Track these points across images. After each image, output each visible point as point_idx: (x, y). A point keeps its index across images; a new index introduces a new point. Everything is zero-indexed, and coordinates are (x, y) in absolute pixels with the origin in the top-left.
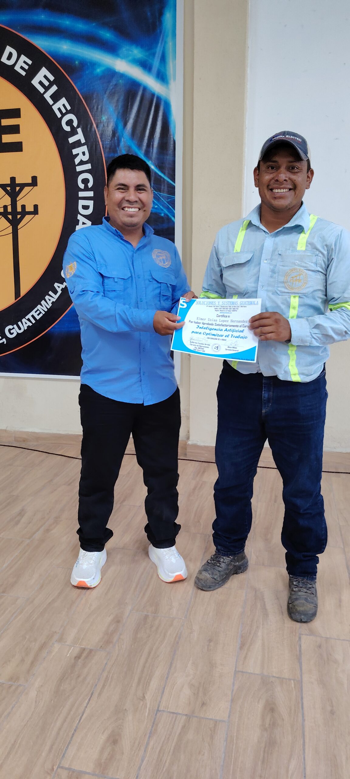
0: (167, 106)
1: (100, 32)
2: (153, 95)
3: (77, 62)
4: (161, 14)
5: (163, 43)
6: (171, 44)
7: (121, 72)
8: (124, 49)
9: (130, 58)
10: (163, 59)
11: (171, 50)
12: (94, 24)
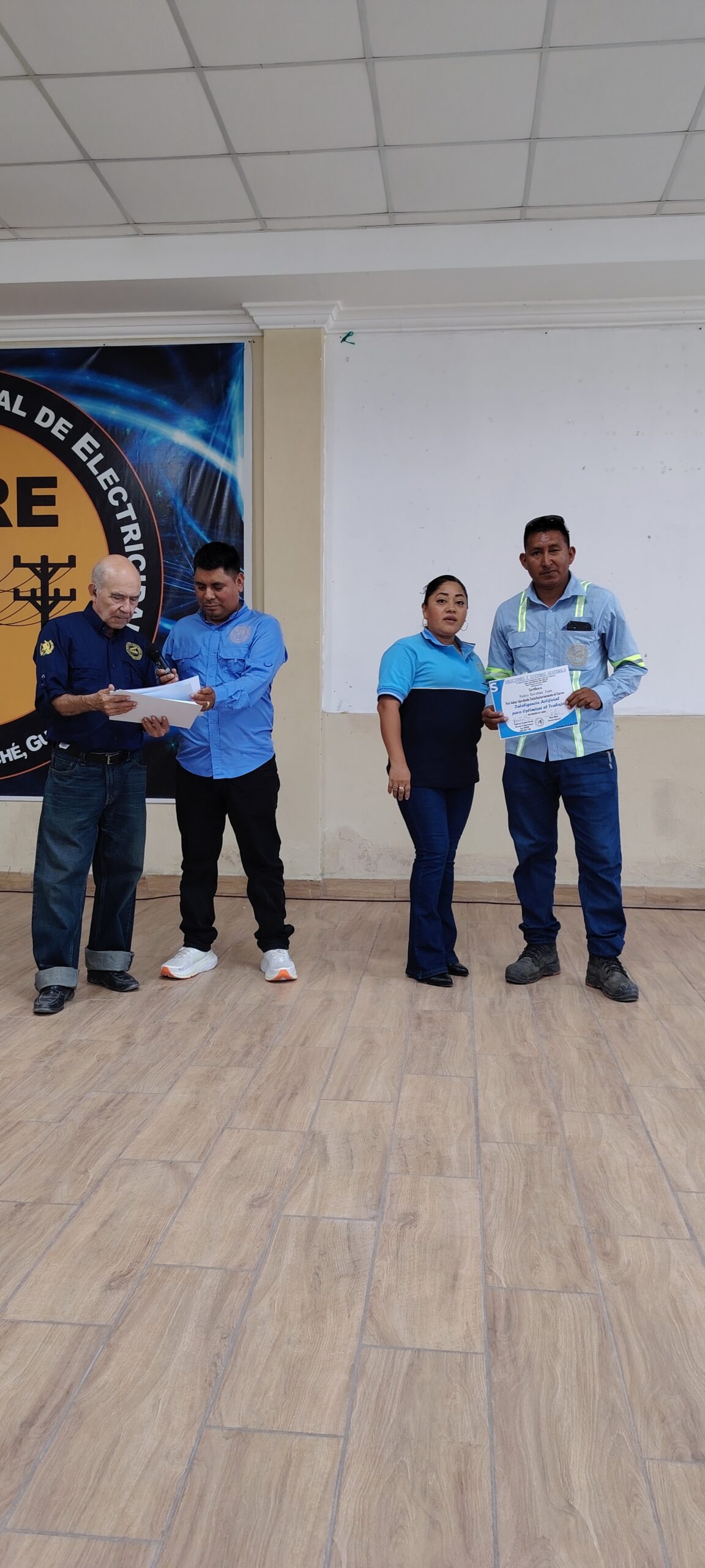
0: (234, 483)
1: (156, 399)
2: (218, 471)
3: (128, 430)
4: (227, 385)
5: (230, 416)
6: (238, 417)
7: (181, 444)
8: (184, 420)
9: (191, 430)
10: (229, 432)
11: (238, 424)
12: (149, 390)
